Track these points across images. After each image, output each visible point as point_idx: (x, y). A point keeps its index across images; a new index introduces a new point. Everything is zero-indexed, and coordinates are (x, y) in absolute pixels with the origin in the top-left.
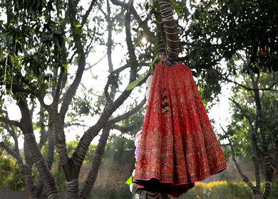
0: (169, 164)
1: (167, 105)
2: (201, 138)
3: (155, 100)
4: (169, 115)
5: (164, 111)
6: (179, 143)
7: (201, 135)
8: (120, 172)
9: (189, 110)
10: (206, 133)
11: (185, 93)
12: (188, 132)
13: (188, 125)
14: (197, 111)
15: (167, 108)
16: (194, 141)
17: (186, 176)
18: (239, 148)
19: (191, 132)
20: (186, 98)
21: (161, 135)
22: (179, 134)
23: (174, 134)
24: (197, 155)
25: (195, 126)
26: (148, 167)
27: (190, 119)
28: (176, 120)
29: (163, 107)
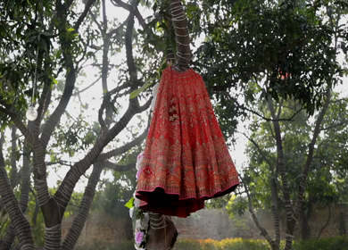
0: (176, 174)
1: (175, 112)
2: (212, 149)
3: (162, 106)
4: (177, 123)
5: (171, 119)
6: (188, 153)
7: (212, 146)
8: (112, 229)
9: (199, 120)
10: (217, 146)
11: (195, 102)
12: (198, 143)
13: (197, 135)
14: (208, 121)
15: (175, 116)
16: (204, 153)
17: (194, 189)
18: (256, 198)
19: (201, 144)
20: (196, 108)
21: (168, 143)
22: (188, 144)
23: (182, 143)
24: (207, 168)
25: (206, 138)
26: (153, 178)
27: (200, 130)
28: (185, 129)
29: (171, 114)
